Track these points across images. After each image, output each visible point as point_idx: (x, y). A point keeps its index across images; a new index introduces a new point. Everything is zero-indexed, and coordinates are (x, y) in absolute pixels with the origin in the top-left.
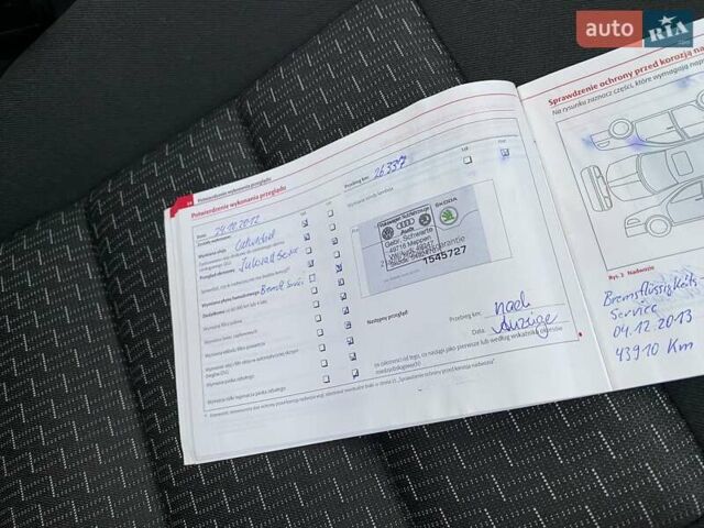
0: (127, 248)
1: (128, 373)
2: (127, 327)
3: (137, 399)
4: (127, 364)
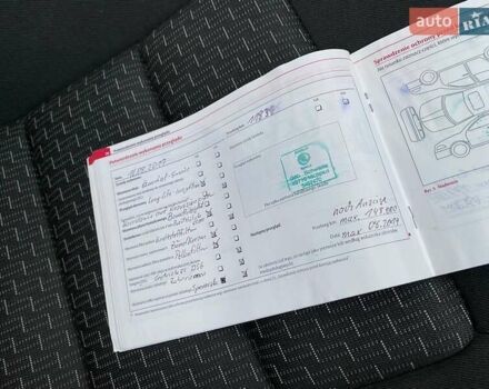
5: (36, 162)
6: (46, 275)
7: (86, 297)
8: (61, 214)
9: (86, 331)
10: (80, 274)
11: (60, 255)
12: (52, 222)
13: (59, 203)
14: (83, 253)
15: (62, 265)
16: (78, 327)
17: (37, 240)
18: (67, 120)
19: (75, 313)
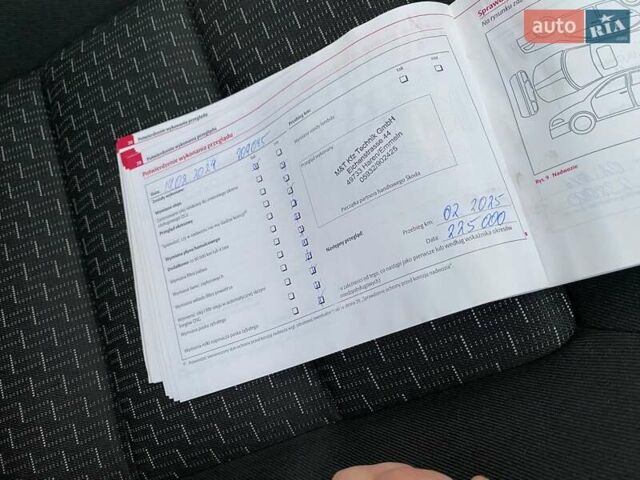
5: (54, 122)
7: (110, 284)
8: (81, 185)
9: (109, 325)
15: (82, 246)
16: (101, 321)
17: (53, 217)
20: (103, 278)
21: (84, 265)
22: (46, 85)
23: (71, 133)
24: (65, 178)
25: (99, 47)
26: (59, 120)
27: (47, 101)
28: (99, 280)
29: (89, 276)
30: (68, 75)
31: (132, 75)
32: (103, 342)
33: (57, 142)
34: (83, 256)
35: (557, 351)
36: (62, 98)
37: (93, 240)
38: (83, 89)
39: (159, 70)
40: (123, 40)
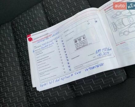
0: (19, 30)
1: (18, 54)
2: (18, 45)
3: (19, 59)
4: (18, 52)
6: (15, 61)
10: (24, 61)
11: (19, 57)
12: (17, 48)
13: (19, 43)
14: (25, 56)
16: (23, 75)
17: (13, 52)
18: (22, 21)
19: (22, 72)
20: (24, 66)
21: (20, 63)
22: (12, 25)
23: (17, 35)
24: (16, 44)
25: (24, 17)
26: (15, 32)
27: (12, 28)
28: (23, 66)
29: (21, 65)
30: (17, 23)
31: (31, 23)
32: (24, 80)
33: (14, 37)
34: (20, 61)
35: (123, 82)
36: (16, 27)
37: (22, 57)
38: (20, 26)
39: (37, 22)
40: (29, 15)
